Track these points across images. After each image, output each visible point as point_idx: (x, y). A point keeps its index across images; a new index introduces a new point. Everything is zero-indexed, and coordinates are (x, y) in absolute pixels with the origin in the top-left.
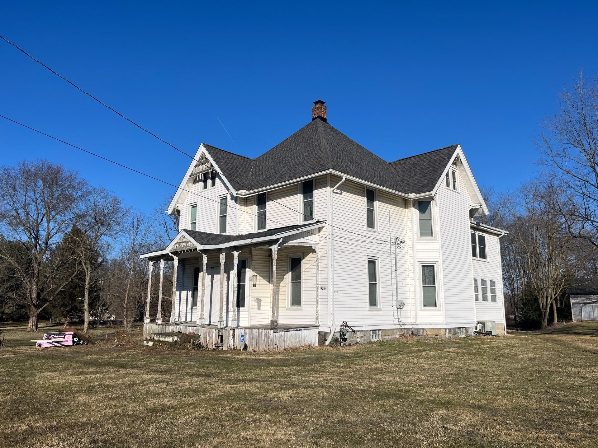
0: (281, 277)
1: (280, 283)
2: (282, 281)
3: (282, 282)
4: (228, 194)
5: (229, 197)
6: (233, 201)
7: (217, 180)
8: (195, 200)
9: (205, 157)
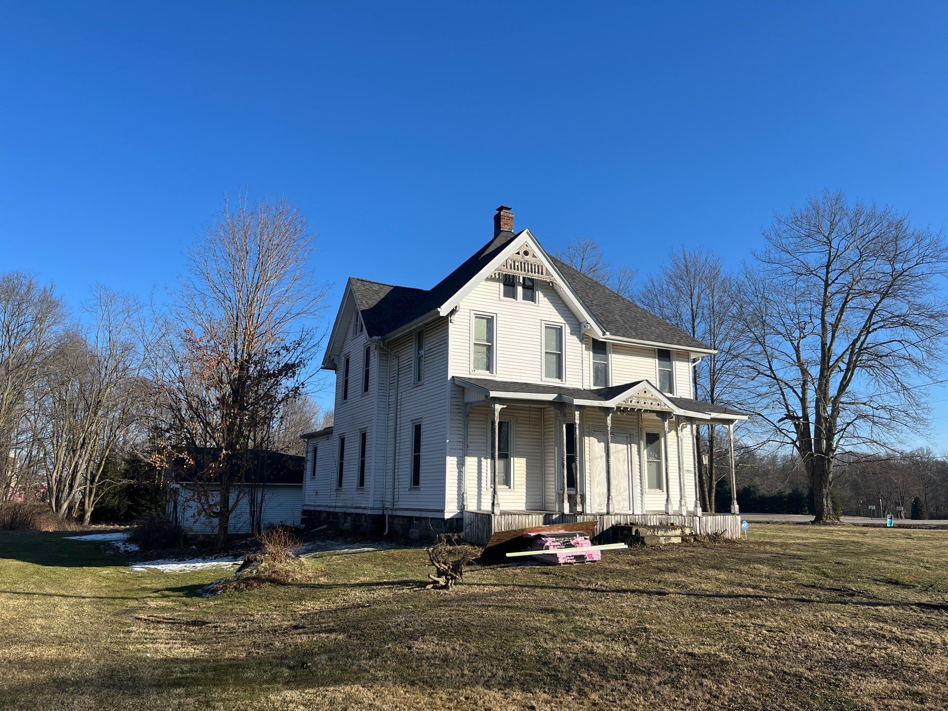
4: (566, 325)
5: (567, 330)
6: (575, 338)
7: (539, 295)
8: (488, 309)
9: (534, 255)
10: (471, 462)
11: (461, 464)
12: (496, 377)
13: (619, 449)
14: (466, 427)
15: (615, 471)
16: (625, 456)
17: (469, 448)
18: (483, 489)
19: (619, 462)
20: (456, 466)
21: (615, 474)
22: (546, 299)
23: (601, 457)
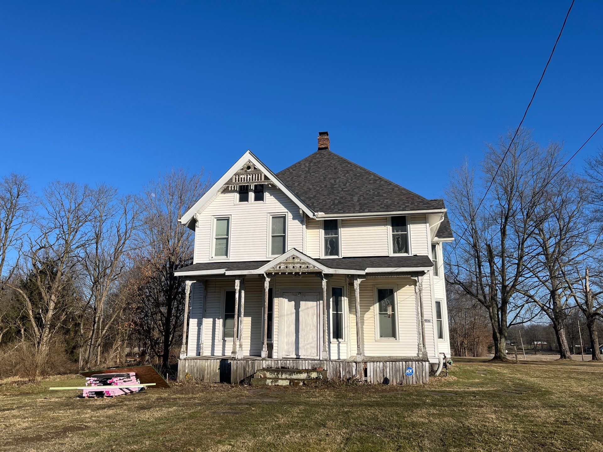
0: (366, 308)
1: (364, 314)
2: (367, 311)
3: (367, 313)
4: (289, 213)
5: (289, 216)
6: (297, 221)
7: (267, 195)
8: (223, 213)
9: (255, 167)
10: (207, 322)
11: (200, 324)
12: (229, 259)
13: (309, 306)
14: (205, 297)
15: (304, 324)
16: (314, 311)
17: (207, 312)
18: (216, 341)
19: (308, 316)
20: (196, 325)
21: (304, 326)
22: (272, 197)
23: (291, 314)
